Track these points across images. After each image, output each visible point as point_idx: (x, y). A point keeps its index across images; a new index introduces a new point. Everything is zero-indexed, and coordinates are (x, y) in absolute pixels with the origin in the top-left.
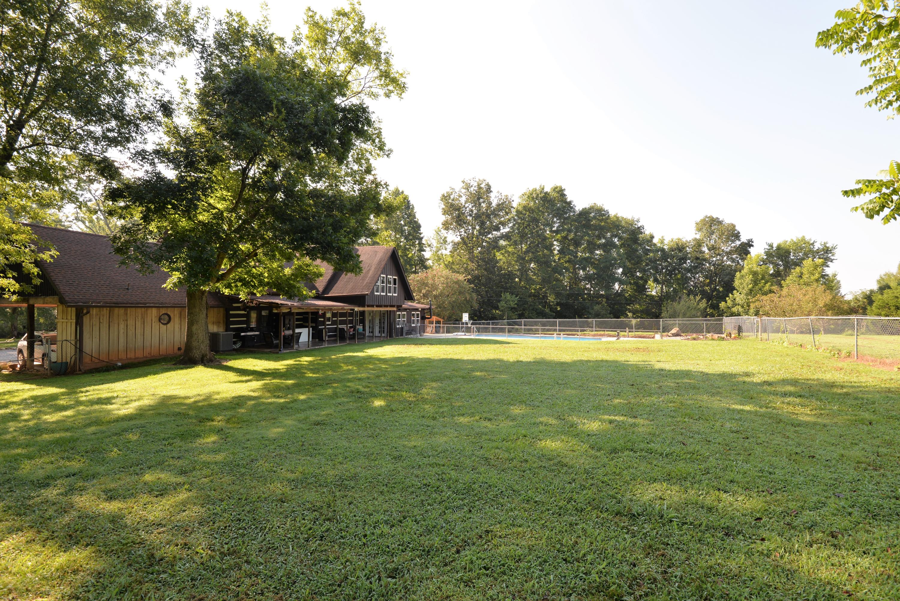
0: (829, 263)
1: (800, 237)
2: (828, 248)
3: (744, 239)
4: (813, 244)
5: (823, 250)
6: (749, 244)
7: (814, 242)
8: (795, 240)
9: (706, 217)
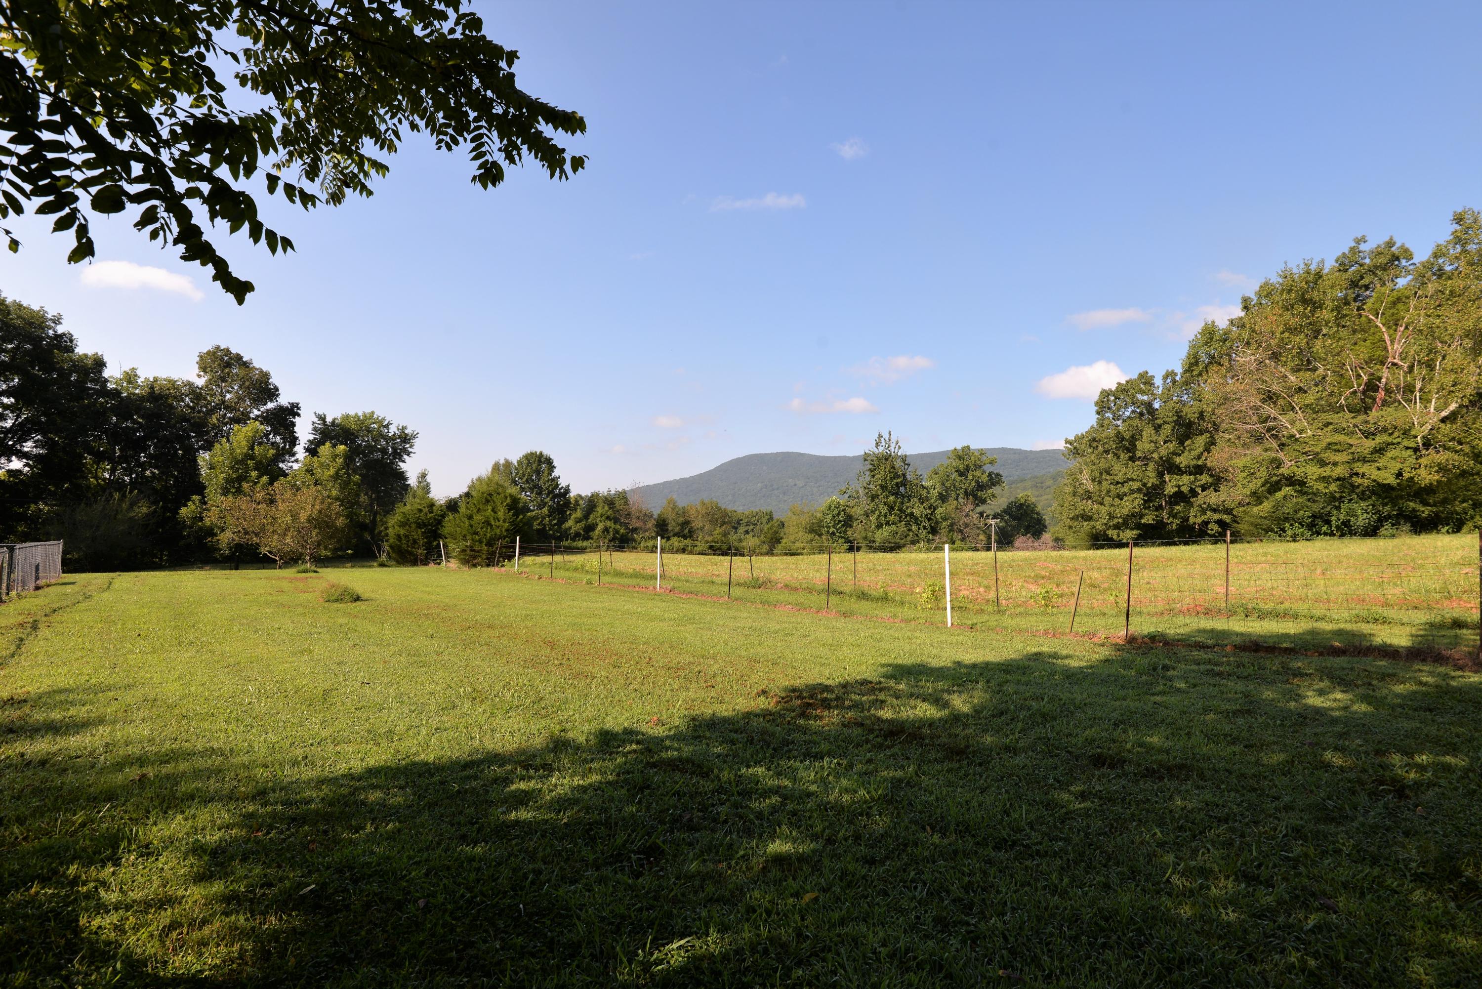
0: (405, 457)
1: (368, 411)
2: (407, 435)
3: (284, 400)
4: (387, 426)
5: (400, 437)
6: (293, 410)
7: (389, 424)
8: (360, 414)
9: (218, 348)
